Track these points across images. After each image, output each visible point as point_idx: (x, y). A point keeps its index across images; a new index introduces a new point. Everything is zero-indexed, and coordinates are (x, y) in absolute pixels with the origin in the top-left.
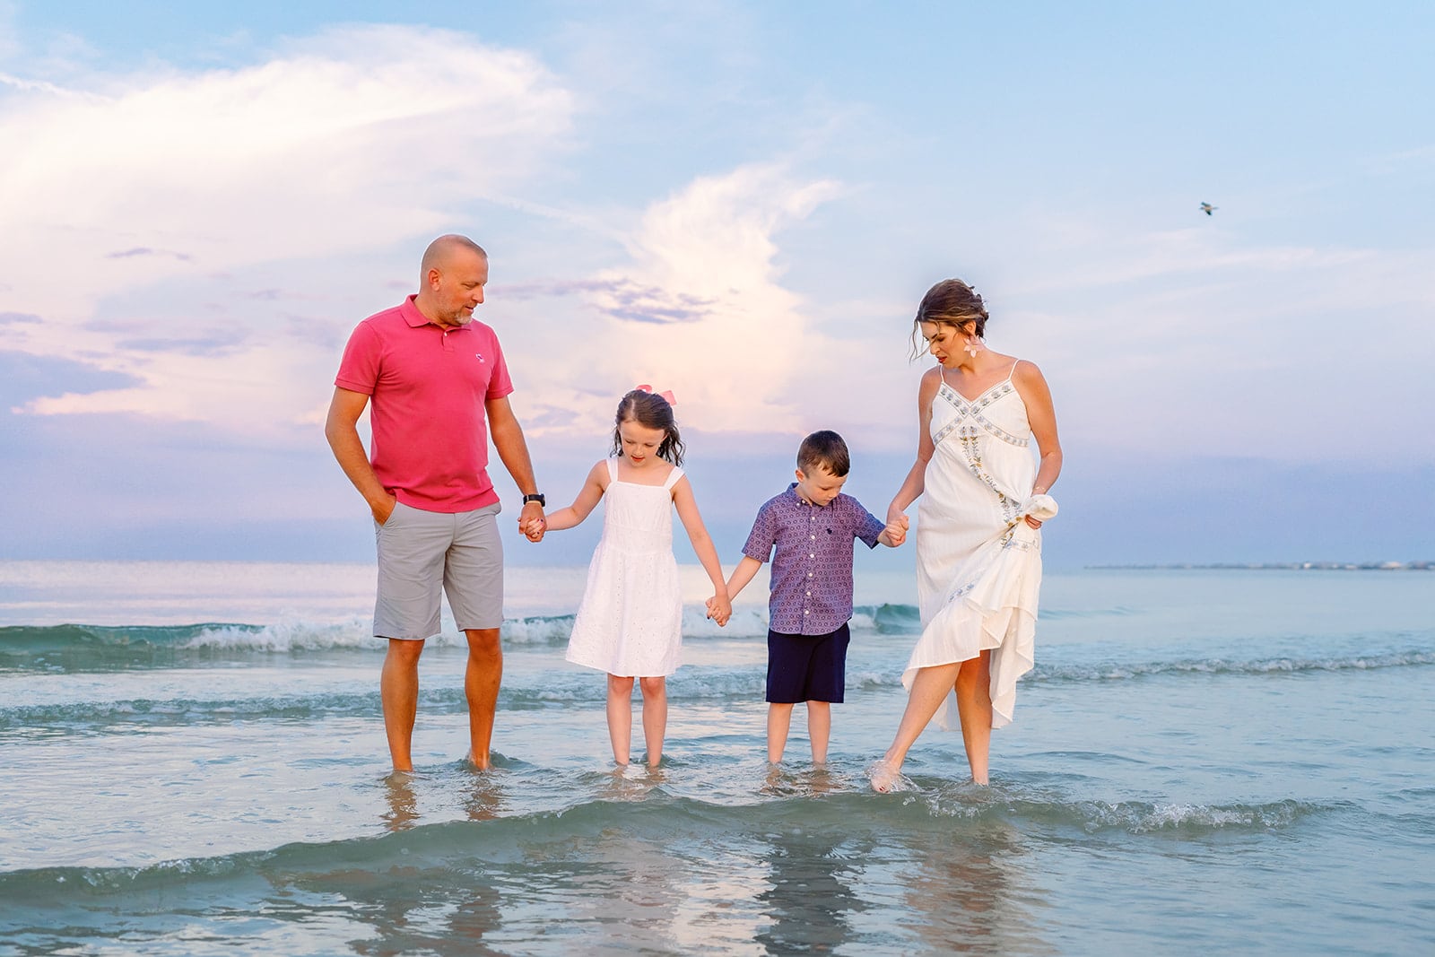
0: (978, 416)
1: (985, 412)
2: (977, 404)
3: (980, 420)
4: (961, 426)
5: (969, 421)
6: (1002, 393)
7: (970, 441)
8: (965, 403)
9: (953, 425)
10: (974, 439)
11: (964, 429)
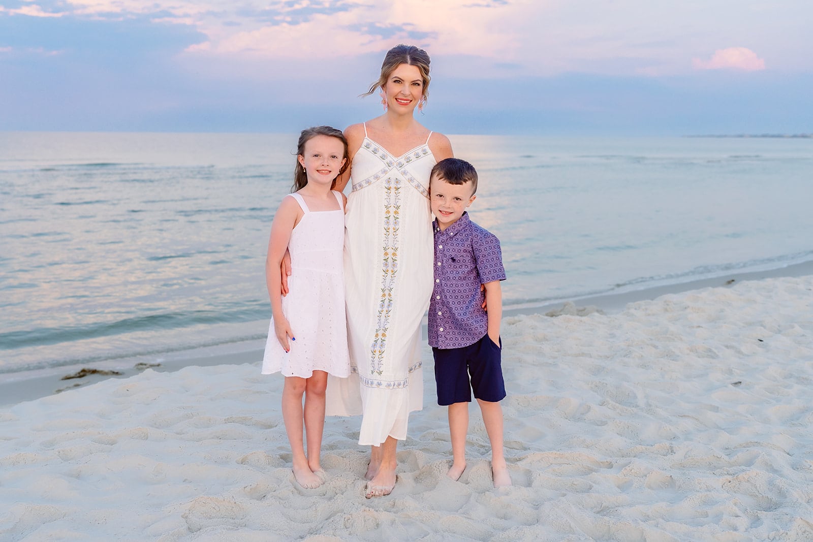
0: (403, 170)
1: (408, 167)
2: (402, 160)
3: (404, 173)
4: (387, 176)
5: (394, 173)
6: (421, 154)
7: (393, 191)
8: (390, 158)
9: (380, 174)
10: (397, 189)
11: (389, 181)
